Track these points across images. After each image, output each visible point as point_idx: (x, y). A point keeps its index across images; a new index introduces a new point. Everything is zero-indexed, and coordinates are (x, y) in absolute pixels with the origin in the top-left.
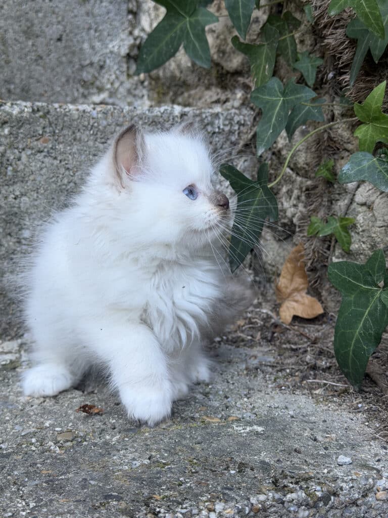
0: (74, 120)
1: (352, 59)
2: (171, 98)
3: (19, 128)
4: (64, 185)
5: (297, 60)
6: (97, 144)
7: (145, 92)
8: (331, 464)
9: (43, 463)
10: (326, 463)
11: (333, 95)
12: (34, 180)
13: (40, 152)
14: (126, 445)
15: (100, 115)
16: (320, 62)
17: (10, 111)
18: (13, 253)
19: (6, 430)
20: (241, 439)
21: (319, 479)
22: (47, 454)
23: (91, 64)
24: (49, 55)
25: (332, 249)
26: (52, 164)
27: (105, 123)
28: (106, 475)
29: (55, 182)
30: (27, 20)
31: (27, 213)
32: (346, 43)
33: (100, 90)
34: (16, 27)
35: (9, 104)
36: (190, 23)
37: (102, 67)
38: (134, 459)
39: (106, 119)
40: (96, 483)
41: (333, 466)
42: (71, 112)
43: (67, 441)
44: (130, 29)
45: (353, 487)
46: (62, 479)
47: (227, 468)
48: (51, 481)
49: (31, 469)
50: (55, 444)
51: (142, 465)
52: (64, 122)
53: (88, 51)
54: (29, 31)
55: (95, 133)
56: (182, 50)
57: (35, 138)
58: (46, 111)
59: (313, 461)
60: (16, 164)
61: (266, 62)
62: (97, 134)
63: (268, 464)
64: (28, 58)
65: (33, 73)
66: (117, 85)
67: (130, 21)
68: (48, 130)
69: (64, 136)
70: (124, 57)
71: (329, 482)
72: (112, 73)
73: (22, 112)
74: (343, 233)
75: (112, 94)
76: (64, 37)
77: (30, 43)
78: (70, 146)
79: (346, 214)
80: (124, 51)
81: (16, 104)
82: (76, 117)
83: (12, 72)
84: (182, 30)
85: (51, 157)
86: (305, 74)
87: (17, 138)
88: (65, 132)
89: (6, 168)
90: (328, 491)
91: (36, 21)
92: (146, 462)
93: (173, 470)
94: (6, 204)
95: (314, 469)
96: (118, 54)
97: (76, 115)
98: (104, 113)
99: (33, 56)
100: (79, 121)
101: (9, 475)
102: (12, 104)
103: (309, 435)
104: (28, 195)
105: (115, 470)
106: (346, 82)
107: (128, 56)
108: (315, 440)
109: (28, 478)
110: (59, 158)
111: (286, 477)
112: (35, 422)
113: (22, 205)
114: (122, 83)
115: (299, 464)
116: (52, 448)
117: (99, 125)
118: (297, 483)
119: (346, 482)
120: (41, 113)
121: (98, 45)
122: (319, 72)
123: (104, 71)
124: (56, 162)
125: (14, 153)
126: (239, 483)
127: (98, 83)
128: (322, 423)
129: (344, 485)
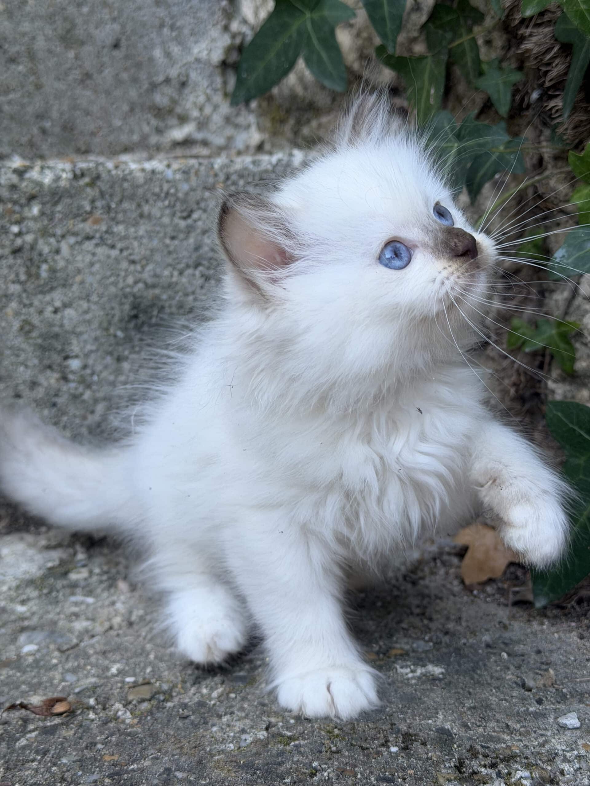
0: (138, 187)
1: (566, 74)
2: (292, 129)
3: (56, 203)
4: (128, 286)
5: (481, 74)
6: (176, 220)
7: (252, 119)
8: (546, 729)
9: (105, 743)
10: (539, 728)
11: (540, 127)
12: (82, 282)
13: (89, 238)
14: (232, 706)
15: (178, 176)
16: (517, 77)
17: (39, 179)
18: (56, 395)
19: (52, 683)
20: (408, 690)
21: (526, 758)
22: (112, 725)
23: (167, 81)
24: (101, 72)
25: (546, 367)
26: (109, 257)
27: (185, 187)
28: (200, 762)
29: (115, 284)
30: (65, 19)
31: (73, 332)
32: (556, 49)
33: (183, 119)
34: (49, 31)
35: (37, 169)
36: (313, 21)
37: (183, 84)
38: (243, 731)
39: (187, 180)
40: (185, 775)
41: (549, 734)
42: (133, 175)
43: (143, 701)
44: (223, 23)
45: (580, 768)
46: (133, 770)
47: (386, 744)
48: (118, 774)
49: (88, 754)
50: (124, 706)
51: (256, 741)
52: (124, 190)
53: (161, 60)
54: (68, 36)
55: (172, 203)
56: (301, 64)
57: (81, 218)
58: (94, 175)
59: (519, 726)
60: (54, 260)
61: (430, 84)
62: (174, 206)
63: (448, 733)
64: (71, 78)
65: (78, 102)
66: (208, 110)
67: (224, 11)
68: (99, 204)
69: (125, 211)
70: (217, 67)
71: (543, 763)
72: (200, 93)
73: (58, 179)
74: (562, 345)
75: (202, 124)
76: (123, 43)
77: (71, 54)
78: (134, 225)
79: (566, 313)
80: (217, 56)
81: (49, 168)
82: (141, 181)
83: (47, 103)
84: (300, 33)
85: (106, 245)
86: (494, 97)
87: (51, 220)
88: (126, 205)
89: (39, 267)
90: (542, 778)
91: (79, 21)
92: (262, 735)
93: (302, 749)
94: (41, 322)
95: (521, 741)
96: (208, 63)
97: (140, 177)
98: (184, 172)
99: (76, 74)
100: (146, 187)
101: (55, 764)
102: (42, 168)
103: (514, 678)
104: (74, 305)
105: (213, 752)
106: (557, 111)
107: (224, 65)
108: (523, 686)
109: (83, 770)
110: (119, 245)
111: (475, 755)
112: (96, 666)
113: (66, 322)
114: (216, 107)
115: (497, 732)
116: (120, 713)
117: (177, 190)
118: (493, 766)
119: (569, 762)
120: (87, 180)
121: (175, 50)
122: (516, 92)
123: (187, 91)
124: (114, 253)
125: (49, 244)
126: (404, 769)
127: (178, 110)
128: (534, 656)
129: (566, 767)
